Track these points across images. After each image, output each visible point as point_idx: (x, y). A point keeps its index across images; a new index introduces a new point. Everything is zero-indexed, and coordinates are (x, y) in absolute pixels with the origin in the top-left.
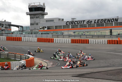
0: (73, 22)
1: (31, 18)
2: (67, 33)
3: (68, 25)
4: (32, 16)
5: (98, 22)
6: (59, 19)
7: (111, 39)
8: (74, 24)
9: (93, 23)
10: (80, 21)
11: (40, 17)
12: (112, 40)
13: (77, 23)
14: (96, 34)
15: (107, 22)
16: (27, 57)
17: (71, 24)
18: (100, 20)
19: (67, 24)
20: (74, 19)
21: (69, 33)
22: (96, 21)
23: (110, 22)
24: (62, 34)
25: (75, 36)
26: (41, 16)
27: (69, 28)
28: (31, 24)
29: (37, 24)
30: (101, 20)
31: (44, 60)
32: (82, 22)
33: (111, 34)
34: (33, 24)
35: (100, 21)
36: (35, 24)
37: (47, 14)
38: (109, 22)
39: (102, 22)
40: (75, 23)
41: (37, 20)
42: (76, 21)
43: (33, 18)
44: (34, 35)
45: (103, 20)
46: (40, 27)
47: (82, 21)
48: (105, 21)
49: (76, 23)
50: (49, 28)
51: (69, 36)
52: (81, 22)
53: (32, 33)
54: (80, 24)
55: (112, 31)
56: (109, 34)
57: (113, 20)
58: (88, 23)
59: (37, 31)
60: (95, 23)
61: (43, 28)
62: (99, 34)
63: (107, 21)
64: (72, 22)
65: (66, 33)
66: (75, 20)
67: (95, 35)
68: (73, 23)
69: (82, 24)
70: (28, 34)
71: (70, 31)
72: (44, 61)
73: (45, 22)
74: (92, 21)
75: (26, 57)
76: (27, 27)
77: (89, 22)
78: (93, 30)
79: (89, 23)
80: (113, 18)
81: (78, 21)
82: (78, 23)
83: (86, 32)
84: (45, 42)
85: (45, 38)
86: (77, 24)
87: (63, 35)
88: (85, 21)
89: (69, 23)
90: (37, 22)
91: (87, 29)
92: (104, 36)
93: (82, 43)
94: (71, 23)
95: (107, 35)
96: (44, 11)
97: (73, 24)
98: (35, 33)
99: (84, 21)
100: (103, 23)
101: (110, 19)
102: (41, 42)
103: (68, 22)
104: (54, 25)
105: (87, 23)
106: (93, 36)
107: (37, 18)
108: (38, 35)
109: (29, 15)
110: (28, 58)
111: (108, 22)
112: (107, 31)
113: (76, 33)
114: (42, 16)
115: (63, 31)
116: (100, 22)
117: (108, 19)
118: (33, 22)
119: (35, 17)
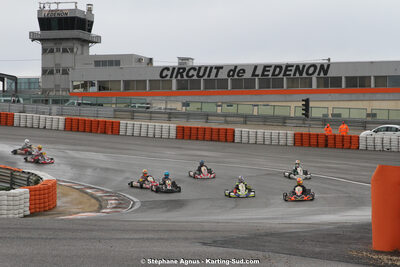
0: (184, 69)
1: (44, 51)
2: (163, 106)
3: (168, 78)
4: (50, 45)
5: (263, 75)
6: (140, 60)
7: (304, 130)
8: (185, 78)
9: (248, 75)
10: (206, 68)
11: (75, 50)
12: (310, 134)
13: (195, 73)
14: (255, 113)
15: (295, 74)
16: (33, 178)
17: (176, 77)
18: (270, 66)
19: (164, 75)
20: (188, 59)
21: (169, 107)
22: (259, 72)
23: (304, 75)
24: (148, 108)
25: (188, 116)
26: (80, 47)
27: (171, 88)
28: (44, 72)
29: (65, 72)
30: (276, 67)
31: (89, 191)
32: (214, 71)
33: (306, 115)
34: (51, 72)
35: (272, 69)
36: (58, 71)
37: (97, 40)
38: (301, 74)
39: (277, 73)
40: (190, 74)
41: (65, 60)
42: (194, 69)
43: (52, 51)
44: (55, 108)
45: (280, 67)
46: (75, 84)
47: (211, 68)
48: (286, 70)
49: (192, 72)
50: (103, 86)
51: (170, 114)
52: (208, 69)
53: (46, 102)
54: (206, 77)
55: (311, 104)
56: (300, 113)
57: (312, 69)
58: (233, 76)
59: (64, 93)
60: (254, 75)
61: (85, 85)
62: (267, 111)
63: (292, 73)
64: (179, 69)
65: (159, 104)
66: (190, 64)
67: (253, 116)
68: (185, 74)
69: (213, 76)
70: (35, 102)
71: (172, 98)
72: (87, 193)
73: (93, 66)
74: (244, 71)
75: (28, 178)
76: (30, 81)
77: (234, 71)
78: (248, 97)
79: (236, 77)
80: (313, 62)
81: (200, 68)
82: (201, 74)
83: (225, 106)
84: (91, 131)
85: (92, 119)
86: (195, 77)
87: (151, 113)
88: (222, 68)
89: (169, 73)
90: (64, 65)
91: (229, 93)
92: (283, 121)
93: (211, 140)
94: (178, 72)
95: (292, 115)
96: (90, 31)
97: (182, 76)
98: (56, 102)
99: (219, 68)
100: (281, 76)
101: (304, 66)
102: (78, 131)
103: (167, 69)
104: (122, 78)
105: (229, 76)
106: (246, 119)
107: (65, 51)
108: (66, 107)
109: (40, 40)
110: (37, 182)
111: (297, 75)
112: (293, 105)
113: (192, 108)
114: (82, 46)
115: (149, 99)
116: (270, 73)
117: (298, 67)
118: (51, 65)
119: (58, 50)
